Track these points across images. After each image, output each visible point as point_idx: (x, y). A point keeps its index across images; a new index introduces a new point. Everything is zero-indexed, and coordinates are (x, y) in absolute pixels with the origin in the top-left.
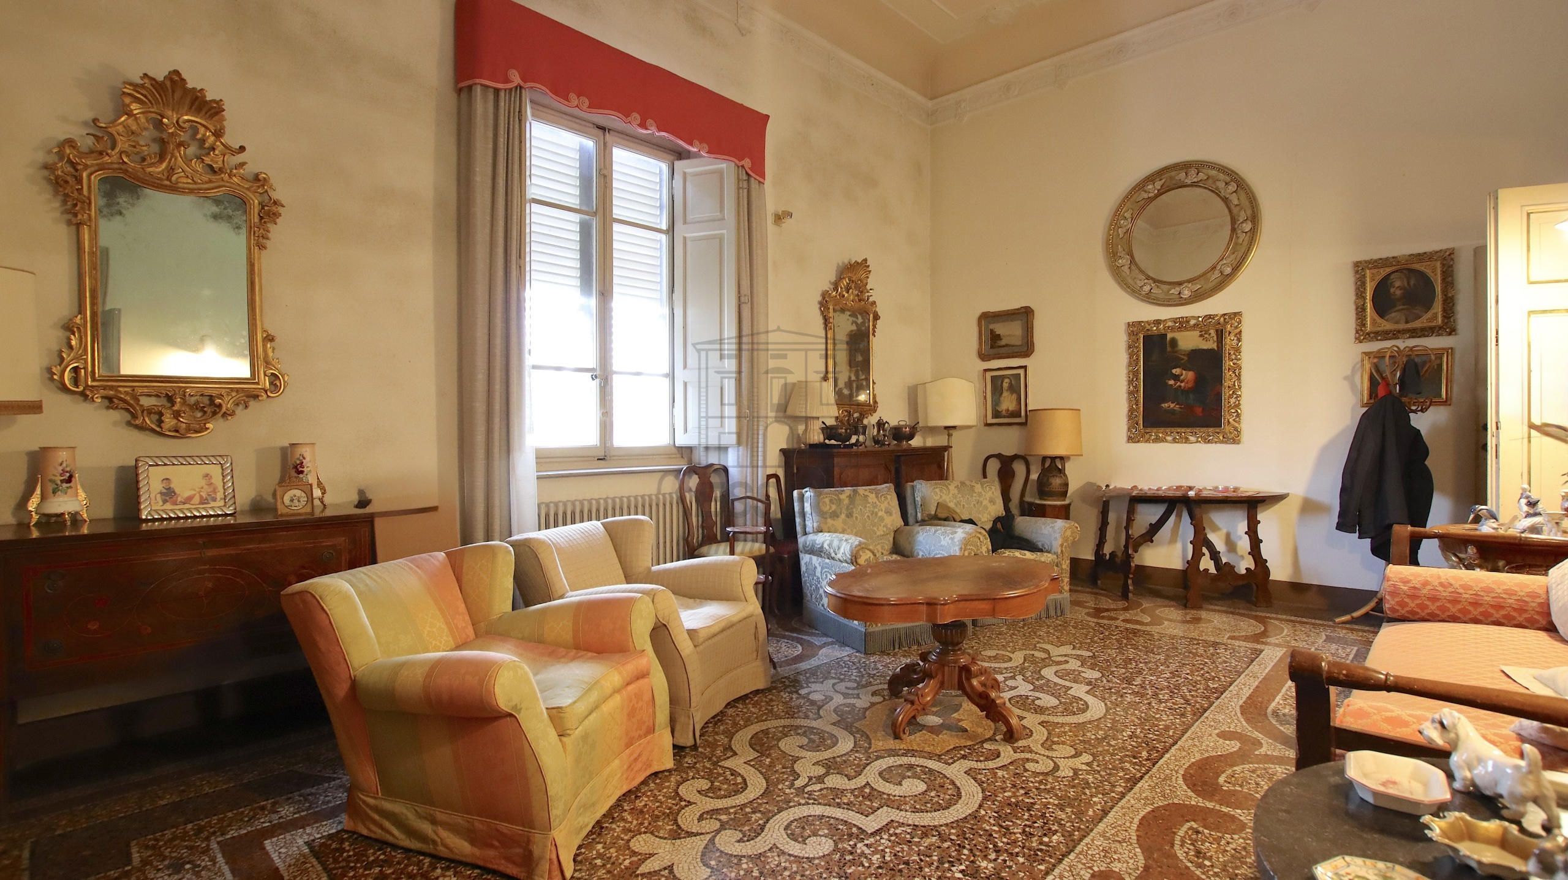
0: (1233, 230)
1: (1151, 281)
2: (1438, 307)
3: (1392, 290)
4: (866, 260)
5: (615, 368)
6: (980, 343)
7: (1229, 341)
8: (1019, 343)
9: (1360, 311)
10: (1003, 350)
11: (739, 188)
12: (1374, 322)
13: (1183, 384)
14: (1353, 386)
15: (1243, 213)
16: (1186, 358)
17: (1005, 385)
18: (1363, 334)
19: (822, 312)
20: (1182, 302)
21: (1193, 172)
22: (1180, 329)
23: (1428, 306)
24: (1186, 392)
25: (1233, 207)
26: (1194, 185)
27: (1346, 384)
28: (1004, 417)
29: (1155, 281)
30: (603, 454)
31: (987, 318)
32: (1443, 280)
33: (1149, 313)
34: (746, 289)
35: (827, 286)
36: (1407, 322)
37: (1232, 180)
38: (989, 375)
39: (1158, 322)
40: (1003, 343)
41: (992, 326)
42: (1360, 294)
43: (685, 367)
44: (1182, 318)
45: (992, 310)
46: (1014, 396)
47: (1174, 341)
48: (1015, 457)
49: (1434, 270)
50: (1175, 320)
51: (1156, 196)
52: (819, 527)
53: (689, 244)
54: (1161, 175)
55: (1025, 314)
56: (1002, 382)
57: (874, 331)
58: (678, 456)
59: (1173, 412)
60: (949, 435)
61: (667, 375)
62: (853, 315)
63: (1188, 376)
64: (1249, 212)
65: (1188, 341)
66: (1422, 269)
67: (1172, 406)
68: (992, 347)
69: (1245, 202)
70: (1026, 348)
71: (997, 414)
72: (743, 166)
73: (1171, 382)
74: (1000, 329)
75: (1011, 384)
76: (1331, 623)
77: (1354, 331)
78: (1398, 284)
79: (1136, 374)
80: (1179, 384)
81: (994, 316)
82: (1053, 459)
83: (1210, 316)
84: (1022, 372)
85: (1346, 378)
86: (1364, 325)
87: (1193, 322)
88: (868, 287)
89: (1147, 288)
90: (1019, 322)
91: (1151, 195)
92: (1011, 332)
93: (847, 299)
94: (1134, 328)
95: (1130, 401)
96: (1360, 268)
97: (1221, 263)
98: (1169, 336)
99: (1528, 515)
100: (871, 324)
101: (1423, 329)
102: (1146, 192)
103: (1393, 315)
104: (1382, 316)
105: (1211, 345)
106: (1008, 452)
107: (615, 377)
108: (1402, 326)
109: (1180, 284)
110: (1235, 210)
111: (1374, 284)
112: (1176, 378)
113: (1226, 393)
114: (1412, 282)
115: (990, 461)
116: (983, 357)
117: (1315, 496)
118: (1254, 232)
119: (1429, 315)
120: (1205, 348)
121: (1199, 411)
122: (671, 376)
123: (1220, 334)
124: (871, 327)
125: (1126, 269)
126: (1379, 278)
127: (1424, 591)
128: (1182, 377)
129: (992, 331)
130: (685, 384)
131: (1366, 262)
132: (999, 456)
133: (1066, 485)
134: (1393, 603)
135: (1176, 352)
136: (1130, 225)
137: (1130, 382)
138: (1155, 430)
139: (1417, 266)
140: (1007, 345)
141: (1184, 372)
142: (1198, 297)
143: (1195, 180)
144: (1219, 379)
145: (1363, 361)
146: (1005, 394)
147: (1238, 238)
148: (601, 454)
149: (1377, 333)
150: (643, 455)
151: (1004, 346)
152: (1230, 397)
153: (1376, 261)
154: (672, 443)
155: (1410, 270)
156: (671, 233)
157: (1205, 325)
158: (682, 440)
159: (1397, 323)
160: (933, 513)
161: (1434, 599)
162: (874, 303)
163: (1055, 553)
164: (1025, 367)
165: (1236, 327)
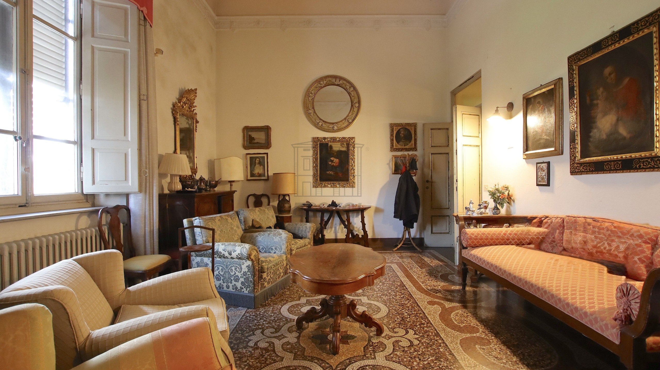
0: (352, 106)
1: (322, 121)
2: (413, 142)
3: (401, 134)
4: (196, 89)
5: (35, 132)
6: (244, 141)
7: (351, 148)
8: (264, 142)
9: (392, 140)
10: (256, 145)
11: (140, 25)
12: (396, 145)
13: (334, 164)
14: (389, 166)
15: (355, 100)
16: (336, 154)
17: (257, 161)
18: (392, 149)
19: (173, 114)
20: (333, 131)
21: (338, 80)
22: (333, 142)
23: (410, 141)
24: (336, 167)
25: (352, 96)
26: (338, 85)
27: (388, 166)
28: (257, 176)
29: (324, 121)
30: (25, 202)
31: (247, 129)
32: (414, 133)
33: (321, 134)
34: (144, 91)
35: (175, 100)
36: (405, 146)
37: (352, 86)
38: (249, 156)
39: (325, 138)
40: (256, 141)
41: (250, 133)
42: (392, 135)
43: (93, 138)
44: (334, 137)
45: (250, 125)
46: (262, 167)
47: (331, 147)
48: (263, 195)
49: (412, 129)
50: (331, 138)
51: (324, 87)
52: (207, 239)
53: (97, 53)
54: (326, 78)
55: (267, 130)
56: (255, 160)
57: (196, 129)
58: (85, 201)
59: (331, 175)
60: (231, 185)
61: (74, 143)
62: (187, 119)
63: (336, 161)
64: (357, 100)
65: (337, 147)
66: (409, 128)
67: (331, 172)
68: (250, 143)
69: (356, 95)
70: (267, 145)
71: (252, 175)
72: (142, 11)
73: (330, 163)
74: (254, 135)
75: (260, 161)
76: (391, 251)
77: (390, 148)
78: (402, 133)
79: (316, 159)
80: (333, 164)
81: (251, 129)
82: (284, 195)
83: (344, 138)
84: (265, 156)
85: (387, 164)
86: (393, 146)
87: (338, 139)
88: (194, 105)
89: (320, 124)
90: (264, 133)
91: (322, 86)
92: (260, 137)
93: (185, 110)
94: (315, 140)
95: (313, 170)
96: (392, 126)
97: (348, 117)
98: (330, 144)
99: (479, 209)
100: (195, 125)
101: (409, 149)
102: (320, 84)
103: (401, 143)
104: (398, 143)
105: (344, 149)
106: (259, 193)
107: (35, 140)
108: (403, 147)
109: (333, 124)
110: (353, 98)
111: (396, 132)
112: (332, 161)
113: (350, 168)
114: (406, 133)
115: (250, 197)
116: (245, 147)
117: (378, 206)
118: (359, 107)
119: (410, 144)
120: (343, 150)
121: (340, 175)
122: (80, 143)
123: (348, 145)
124: (195, 127)
125: (312, 114)
126: (397, 130)
127: (479, 237)
128: (334, 161)
129: (250, 135)
130: (93, 150)
131: (393, 124)
132: (254, 195)
133: (290, 207)
134: (470, 242)
135: (332, 151)
136: (313, 97)
137: (314, 162)
138: (324, 182)
139: (407, 127)
140: (257, 143)
141: (335, 159)
142: (339, 130)
143: (339, 83)
144: (348, 162)
145: (392, 158)
146: (257, 166)
147: (354, 109)
148: (23, 202)
149: (396, 149)
150: (59, 201)
151: (256, 143)
152: (351, 170)
153: (396, 124)
154: (80, 191)
155: (406, 129)
156: (79, 41)
157: (343, 140)
158: (88, 189)
159: (402, 146)
160: (251, 225)
161: (481, 239)
162: (196, 114)
163: (308, 238)
164: (267, 154)
165: (353, 143)
